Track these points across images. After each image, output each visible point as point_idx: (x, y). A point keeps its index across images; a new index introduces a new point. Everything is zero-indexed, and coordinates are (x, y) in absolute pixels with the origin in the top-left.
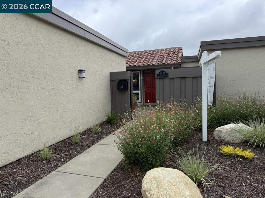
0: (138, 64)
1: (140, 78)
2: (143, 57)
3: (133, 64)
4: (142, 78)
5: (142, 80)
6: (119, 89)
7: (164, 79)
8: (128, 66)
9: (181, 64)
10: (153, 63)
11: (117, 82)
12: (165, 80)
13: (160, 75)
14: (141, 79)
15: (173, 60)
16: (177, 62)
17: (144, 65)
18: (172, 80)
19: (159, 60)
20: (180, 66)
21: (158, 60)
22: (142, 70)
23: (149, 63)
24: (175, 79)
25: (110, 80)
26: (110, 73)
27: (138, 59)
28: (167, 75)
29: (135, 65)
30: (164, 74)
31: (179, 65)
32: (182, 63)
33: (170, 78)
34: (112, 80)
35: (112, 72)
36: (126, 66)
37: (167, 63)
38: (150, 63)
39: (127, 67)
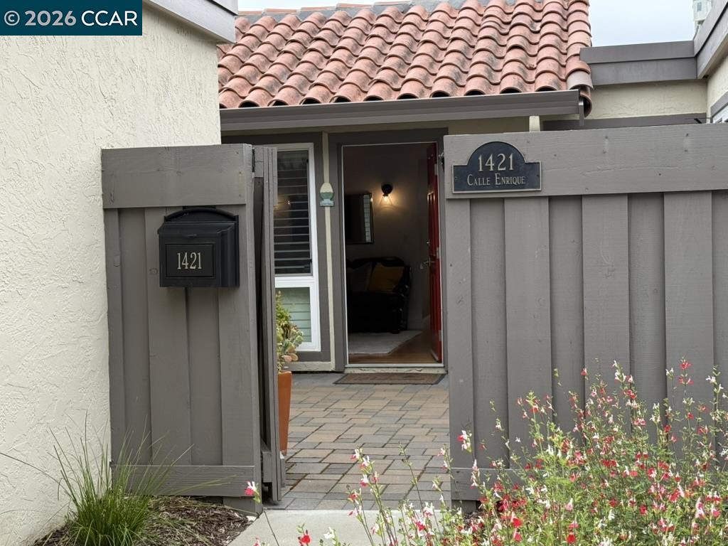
0: (298, 90)
1: (318, 188)
2: (336, 49)
3: (268, 91)
4: (327, 188)
5: (327, 202)
6: (170, 276)
7: (508, 205)
8: (235, 106)
9: (589, 96)
10: (405, 90)
11: (154, 223)
12: (513, 211)
13: (477, 175)
14: (319, 197)
15: (532, 69)
16: (565, 81)
17: (341, 99)
18: (565, 215)
19: (444, 71)
20: (587, 107)
21: (437, 66)
22: (330, 135)
23: (374, 90)
24: (586, 204)
25: (105, 210)
26: (107, 156)
27: (299, 61)
28: (527, 173)
29: (279, 103)
30: (506, 164)
31: (582, 104)
32: (599, 88)
33: (551, 199)
34: (120, 211)
35: (117, 147)
36: (221, 106)
37: (496, 92)
38: (380, 86)
39: (225, 115)
